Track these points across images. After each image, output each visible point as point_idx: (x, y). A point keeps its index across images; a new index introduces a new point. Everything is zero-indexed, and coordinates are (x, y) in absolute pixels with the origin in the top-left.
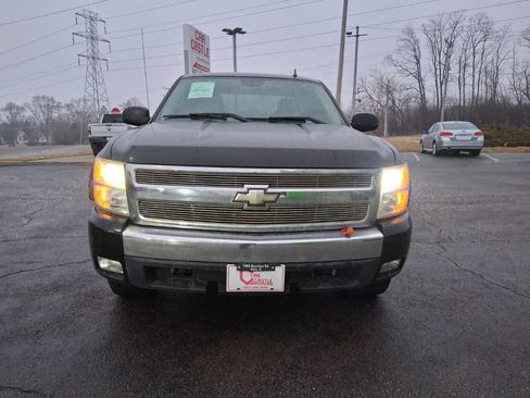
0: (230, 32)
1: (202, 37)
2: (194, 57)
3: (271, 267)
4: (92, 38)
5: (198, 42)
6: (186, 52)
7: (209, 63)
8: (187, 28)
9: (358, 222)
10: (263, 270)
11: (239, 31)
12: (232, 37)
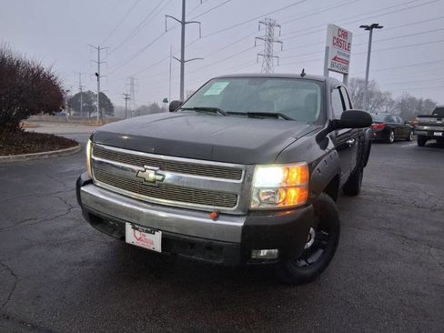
0: (368, 28)
1: (345, 34)
2: (334, 52)
3: (152, 231)
4: (269, 40)
5: (341, 39)
6: (327, 48)
7: (349, 56)
8: (331, 27)
9: (229, 209)
10: (147, 232)
11: (375, 26)
12: (369, 31)
